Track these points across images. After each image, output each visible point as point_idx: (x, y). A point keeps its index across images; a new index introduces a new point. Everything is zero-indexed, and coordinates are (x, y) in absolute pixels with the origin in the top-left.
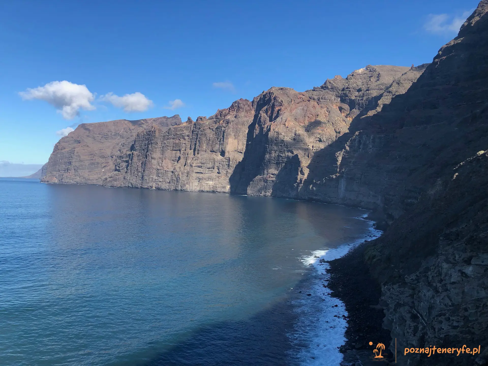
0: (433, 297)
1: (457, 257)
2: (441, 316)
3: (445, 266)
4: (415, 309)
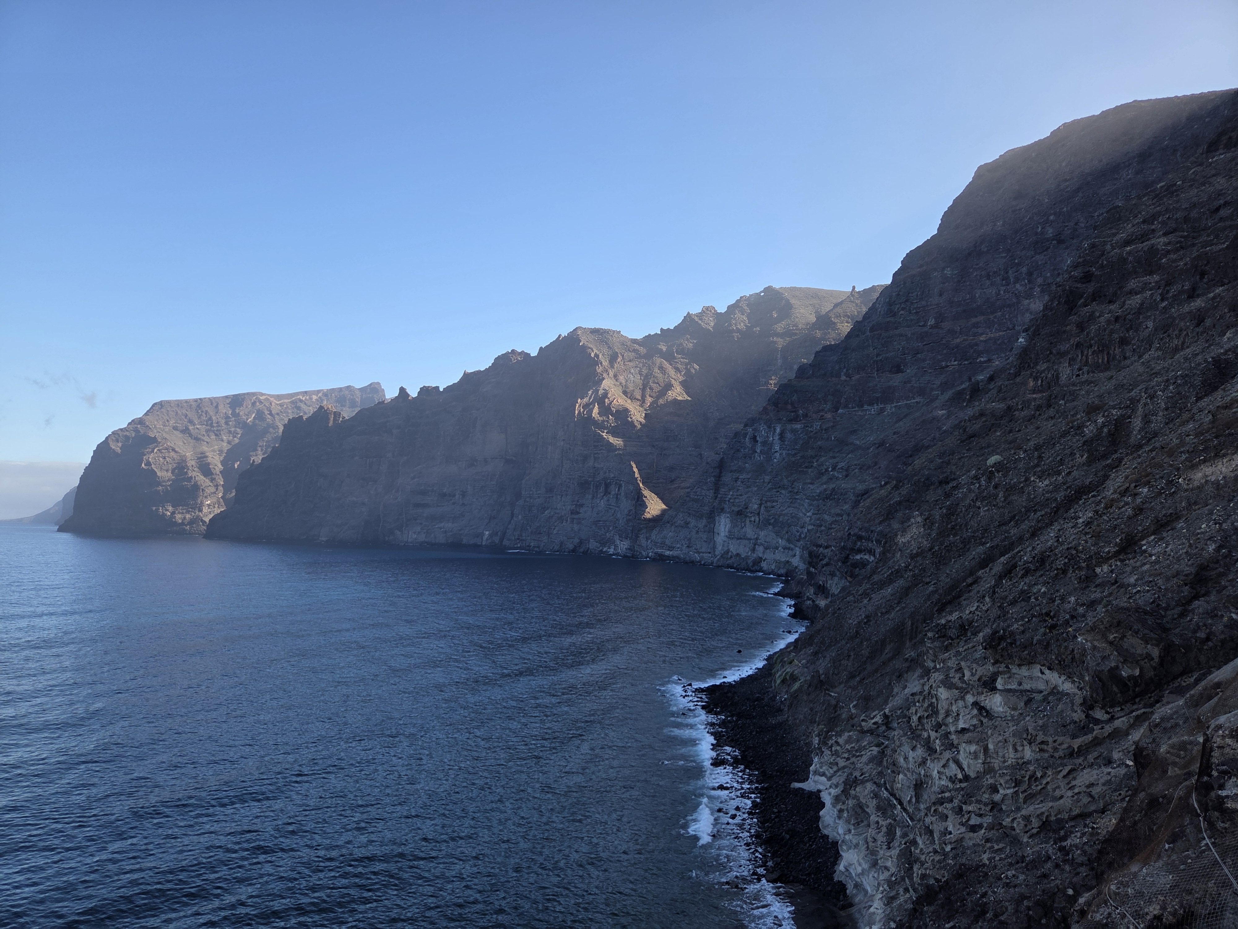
0: (923, 763)
1: (967, 674)
2: (942, 804)
3: (943, 693)
4: (886, 789)
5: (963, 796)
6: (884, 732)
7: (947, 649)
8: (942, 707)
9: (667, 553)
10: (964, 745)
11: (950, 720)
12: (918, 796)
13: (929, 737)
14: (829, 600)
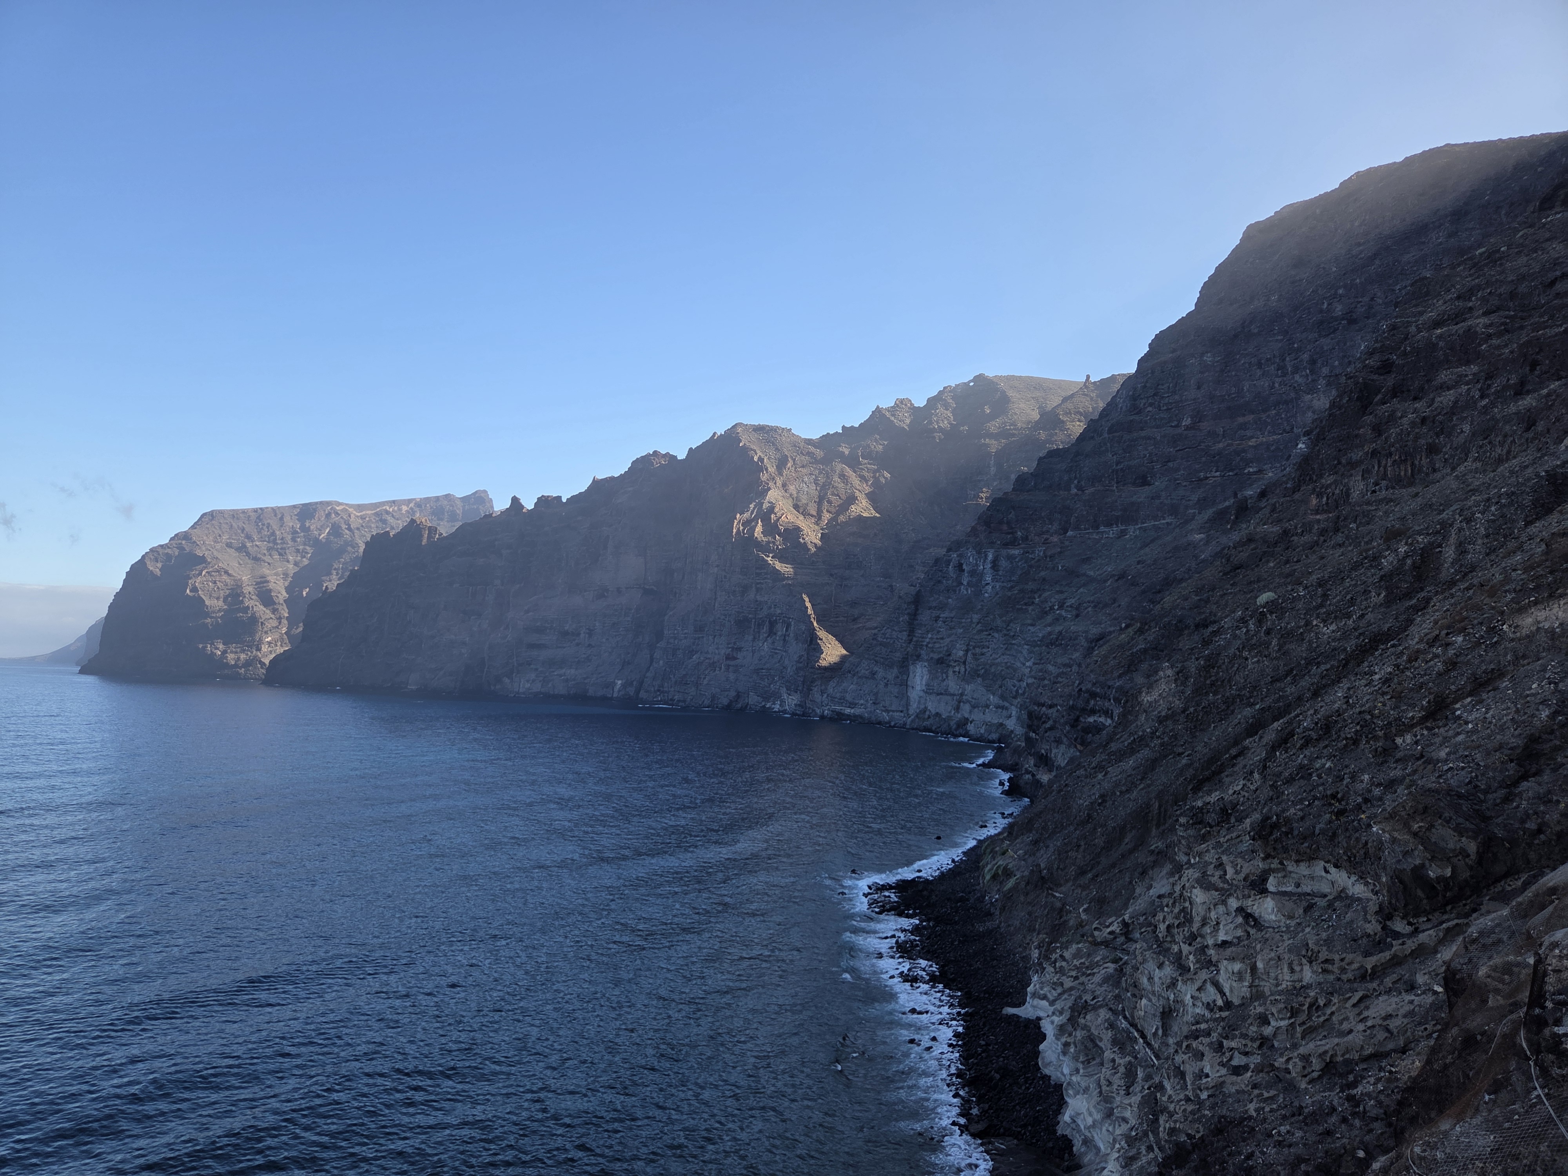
0: (1173, 984)
1: (1230, 871)
2: (1197, 1038)
3: (1199, 896)
4: (1125, 1018)
5: (1224, 1028)
6: (1123, 944)
7: (1204, 838)
8: (1198, 913)
9: (848, 711)
10: (1225, 962)
11: (1207, 930)
12: (1166, 1028)
13: (1181, 951)
14: (1054, 774)
